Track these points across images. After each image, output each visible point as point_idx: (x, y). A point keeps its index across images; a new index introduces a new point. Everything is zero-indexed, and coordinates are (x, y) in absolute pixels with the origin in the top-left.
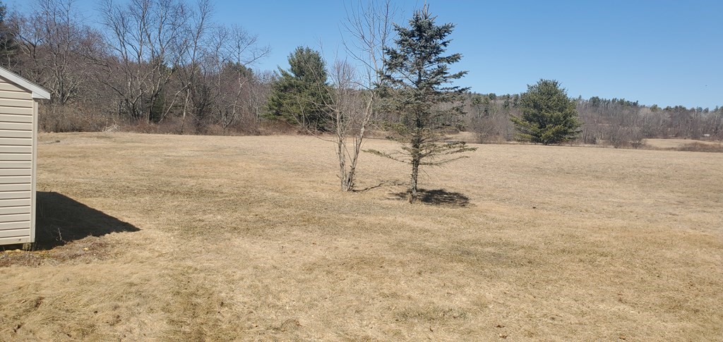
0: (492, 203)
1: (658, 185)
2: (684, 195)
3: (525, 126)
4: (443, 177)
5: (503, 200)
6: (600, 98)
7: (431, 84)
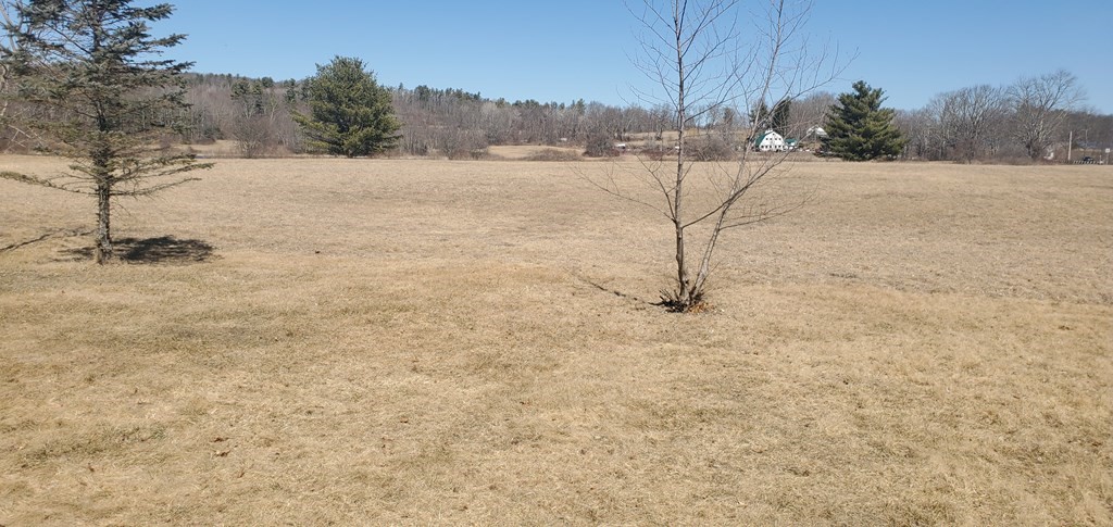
0: (252, 252)
1: (498, 207)
2: (527, 219)
3: (317, 129)
4: (172, 217)
5: (270, 246)
6: (430, 88)
7: (117, 54)
